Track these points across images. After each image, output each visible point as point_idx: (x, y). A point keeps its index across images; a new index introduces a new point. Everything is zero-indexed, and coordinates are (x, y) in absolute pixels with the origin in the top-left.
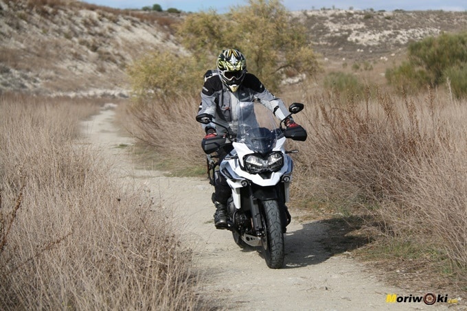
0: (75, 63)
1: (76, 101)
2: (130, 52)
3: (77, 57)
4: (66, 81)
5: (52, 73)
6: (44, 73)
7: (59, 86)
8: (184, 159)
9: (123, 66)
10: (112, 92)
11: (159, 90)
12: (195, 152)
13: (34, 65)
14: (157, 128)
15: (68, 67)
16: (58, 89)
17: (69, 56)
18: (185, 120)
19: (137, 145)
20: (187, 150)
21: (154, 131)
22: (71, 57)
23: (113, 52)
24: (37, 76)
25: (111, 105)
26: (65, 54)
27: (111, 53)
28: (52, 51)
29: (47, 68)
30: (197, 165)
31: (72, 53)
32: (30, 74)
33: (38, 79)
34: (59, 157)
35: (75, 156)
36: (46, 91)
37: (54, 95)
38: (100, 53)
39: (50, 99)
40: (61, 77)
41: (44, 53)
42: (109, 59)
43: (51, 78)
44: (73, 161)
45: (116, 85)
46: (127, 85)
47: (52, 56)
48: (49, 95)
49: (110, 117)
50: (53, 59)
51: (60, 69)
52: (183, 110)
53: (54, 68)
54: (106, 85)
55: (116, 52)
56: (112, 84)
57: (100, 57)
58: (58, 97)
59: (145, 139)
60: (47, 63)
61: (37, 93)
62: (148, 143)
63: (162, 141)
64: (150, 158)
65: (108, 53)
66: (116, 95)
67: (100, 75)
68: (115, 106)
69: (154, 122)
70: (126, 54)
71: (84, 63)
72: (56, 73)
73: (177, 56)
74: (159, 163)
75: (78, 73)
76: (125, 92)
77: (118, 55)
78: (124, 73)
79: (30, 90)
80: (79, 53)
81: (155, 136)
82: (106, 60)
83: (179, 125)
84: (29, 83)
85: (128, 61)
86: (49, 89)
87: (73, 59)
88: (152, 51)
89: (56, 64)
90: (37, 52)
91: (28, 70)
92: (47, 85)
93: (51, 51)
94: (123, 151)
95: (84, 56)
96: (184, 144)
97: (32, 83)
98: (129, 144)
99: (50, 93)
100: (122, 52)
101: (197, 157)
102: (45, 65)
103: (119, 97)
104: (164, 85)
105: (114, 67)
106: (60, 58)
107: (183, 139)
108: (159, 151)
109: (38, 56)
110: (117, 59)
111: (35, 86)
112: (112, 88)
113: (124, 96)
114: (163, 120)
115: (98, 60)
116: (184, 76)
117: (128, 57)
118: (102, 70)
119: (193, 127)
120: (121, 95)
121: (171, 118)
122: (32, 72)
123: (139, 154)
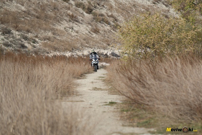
0: (71, 24)
1: (71, 60)
2: (122, 14)
3: (73, 18)
4: (63, 42)
5: (50, 34)
6: (43, 34)
7: (56, 46)
8: (169, 117)
9: (115, 27)
10: (105, 52)
11: (148, 50)
12: (179, 110)
13: (33, 26)
14: (144, 86)
15: (65, 28)
16: (55, 49)
17: (66, 18)
18: (171, 80)
19: (125, 102)
20: (171, 107)
21: (140, 89)
22: (67, 19)
23: (107, 14)
24: (36, 37)
25: (104, 64)
26: (62, 16)
27: (105, 14)
28: (50, 13)
29: (45, 30)
30: (181, 123)
31: (69, 15)
32: (30, 35)
33: (37, 40)
34: (50, 115)
35: (64, 114)
36: (45, 51)
37: (51, 55)
38: (95, 15)
39: (47, 58)
40: (58, 37)
41: (43, 15)
42: (103, 20)
43: (49, 39)
44: (62, 119)
45: (109, 45)
46: (118, 45)
47: (50, 18)
48: (47, 55)
49: (103, 76)
50: (51, 21)
51: (57, 30)
52: (169, 70)
53: (52, 29)
54: (99, 45)
55: (110, 14)
56: (105, 45)
57: (94, 19)
58: (55, 56)
59: (132, 97)
60: (45, 24)
61: (36, 53)
62: (135, 102)
63: (148, 99)
64: (137, 116)
65: (102, 15)
66: (108, 54)
67: (94, 35)
68: (108, 64)
69: (140, 80)
70: (119, 16)
71: (80, 25)
72: (54, 34)
73: (166, 17)
74: (145, 120)
75: (74, 34)
76: (117, 52)
77: (112, 16)
78: (117, 34)
79: (29, 50)
80: (75, 15)
81: (142, 94)
82: (100, 22)
83: (164, 84)
84: (29, 43)
85: (121, 22)
86: (47, 49)
87: (70, 21)
88: (143, 13)
89: (54, 25)
90: (37, 14)
91: (28, 31)
92: (45, 45)
93: (49, 13)
94: (112, 108)
95: (80, 18)
96: (169, 101)
97: (32, 43)
98: (118, 101)
99: (48, 53)
100: (115, 14)
101: (181, 115)
102: (44, 26)
103: (112, 57)
104: (153, 45)
105: (107, 28)
106: (58, 21)
107: (168, 97)
108: (145, 109)
109: (38, 17)
110: (111, 20)
111: (34, 47)
112: (105, 48)
113: (116, 55)
114: (150, 80)
115: (92, 21)
116: (173, 36)
117: (121, 18)
118: (96, 31)
119: (178, 86)
120: (113, 54)
121: (157, 77)
122: (31, 33)
123: (127, 111)
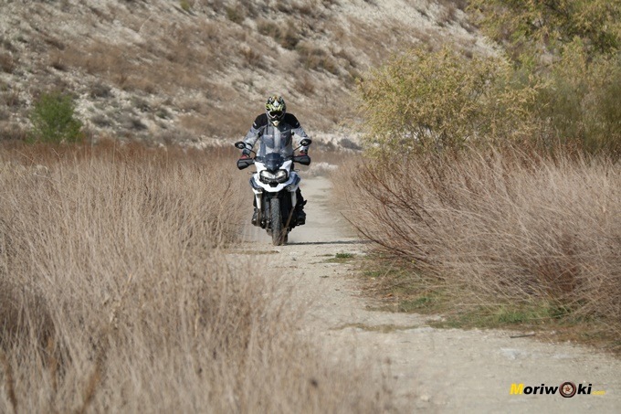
0: (248, 74)
2: (366, 50)
3: (253, 61)
4: (229, 114)
5: (199, 97)
6: (182, 96)
7: (213, 124)
8: (474, 288)
9: (350, 81)
10: (327, 138)
11: (428, 133)
12: (499, 272)
13: (161, 79)
14: (418, 218)
15: (234, 84)
16: (212, 132)
17: (236, 60)
18: (479, 203)
19: (373, 255)
20: (481, 266)
21: (409, 224)
22: (240, 61)
23: (332, 50)
24: (168, 103)
25: (325, 165)
26: (228, 54)
27: (327, 50)
28: (200, 48)
29: (188, 87)
30: (504, 301)
31: (242, 52)
32: (152, 100)
33: (169, 110)
34: (198, 283)
35: (232, 281)
36: (187, 137)
37: (201, 145)
38: (303, 51)
39: (193, 152)
40: (218, 105)
41: (183, 53)
42: (322, 64)
43: (197, 108)
44: (226, 293)
45: (336, 121)
46: (358, 122)
47: (200, 59)
48: (192, 144)
49: (322, 193)
50: (202, 67)
51: (215, 87)
52: (475, 180)
53: (205, 86)
54: (314, 122)
55: (338, 50)
56: (327, 121)
57: (301, 61)
58: (210, 148)
59: (389, 242)
60: (189, 74)
61: (167, 140)
62: (398, 253)
63: (426, 248)
64: (401, 286)
65: (320, 53)
66: (335, 143)
67: (302, 99)
68: (333, 167)
69: (409, 204)
70: (359, 54)
71: (268, 75)
72: (208, 96)
73: (469, 56)
74: (419, 297)
75: (254, 96)
76: (354, 137)
77: (342, 55)
78: (355, 96)
79: (151, 135)
80: (257, 52)
81: (412, 236)
82: (315, 68)
83: (464, 212)
84: (151, 118)
85: (364, 68)
86: (192, 131)
87: (245, 66)
88: (413, 47)
89: (208, 76)
90: (169, 52)
91: (149, 90)
92: (188, 122)
93: (198, 48)
94: (342, 268)
95: (269, 59)
96: (474, 253)
97: (157, 119)
98: (357, 252)
99: (194, 141)
100: (350, 50)
101: (502, 283)
102: (186, 78)
103: (343, 149)
104: (439, 121)
105: (332, 81)
106: (218, 65)
107: (473, 243)
108: (419, 271)
109: (171, 59)
110: (340, 64)
111: (163, 126)
112: (326, 130)
113: (353, 146)
114: (430, 203)
115: (297, 67)
116: (482, 100)
117: (363, 60)
118: (307, 90)
119: (495, 217)
120: (346, 143)
121: (449, 199)
122: (156, 94)
123: (378, 275)
